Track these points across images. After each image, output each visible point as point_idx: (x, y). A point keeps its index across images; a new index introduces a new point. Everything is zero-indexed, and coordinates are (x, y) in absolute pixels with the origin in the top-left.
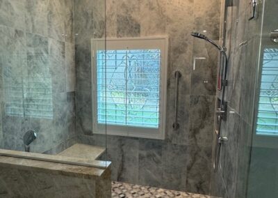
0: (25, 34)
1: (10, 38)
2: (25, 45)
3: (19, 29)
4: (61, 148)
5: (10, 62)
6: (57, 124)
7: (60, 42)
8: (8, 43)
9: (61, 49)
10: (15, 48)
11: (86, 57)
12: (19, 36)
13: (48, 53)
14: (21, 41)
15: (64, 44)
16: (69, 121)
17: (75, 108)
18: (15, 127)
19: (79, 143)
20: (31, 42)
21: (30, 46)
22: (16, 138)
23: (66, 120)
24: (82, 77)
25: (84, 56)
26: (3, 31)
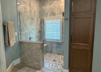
1: (27, 19)
3: (28, 17)
10: (28, 21)
14: (29, 19)
15: (38, 19)
16: (39, 37)
17: (40, 34)
20: (31, 19)
23: (38, 37)
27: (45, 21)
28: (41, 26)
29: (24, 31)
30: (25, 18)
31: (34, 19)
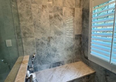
0: (48, 7)
1: (40, 9)
2: (48, 12)
3: (44, 5)
4: (70, 62)
5: (40, 21)
6: (68, 50)
7: (71, 8)
8: (38, 12)
9: (72, 12)
10: (42, 14)
11: (87, 14)
12: (45, 8)
13: (62, 15)
14: (45, 10)
15: (74, 9)
16: (76, 49)
18: (43, 49)
19: (82, 61)
20: (52, 10)
21: (51, 12)
22: (43, 53)
23: (74, 49)
24: (85, 26)
25: (86, 13)
26: (36, 7)
27: (90, 12)
28: (83, 24)
29: (32, 37)
30: (33, 9)
31: (62, 9)
